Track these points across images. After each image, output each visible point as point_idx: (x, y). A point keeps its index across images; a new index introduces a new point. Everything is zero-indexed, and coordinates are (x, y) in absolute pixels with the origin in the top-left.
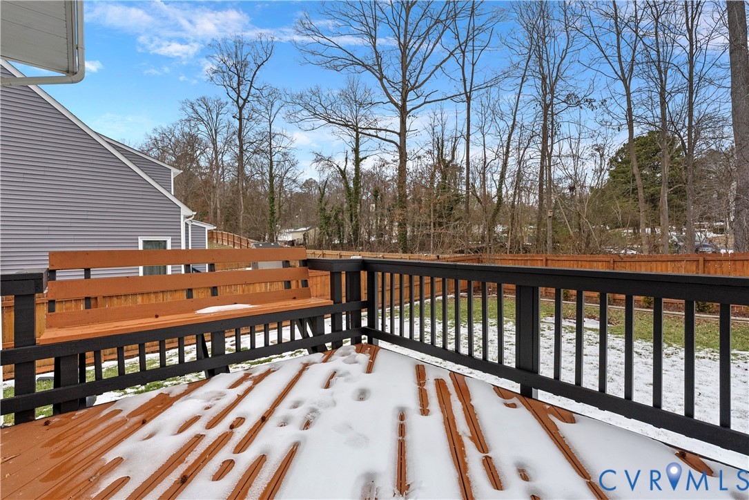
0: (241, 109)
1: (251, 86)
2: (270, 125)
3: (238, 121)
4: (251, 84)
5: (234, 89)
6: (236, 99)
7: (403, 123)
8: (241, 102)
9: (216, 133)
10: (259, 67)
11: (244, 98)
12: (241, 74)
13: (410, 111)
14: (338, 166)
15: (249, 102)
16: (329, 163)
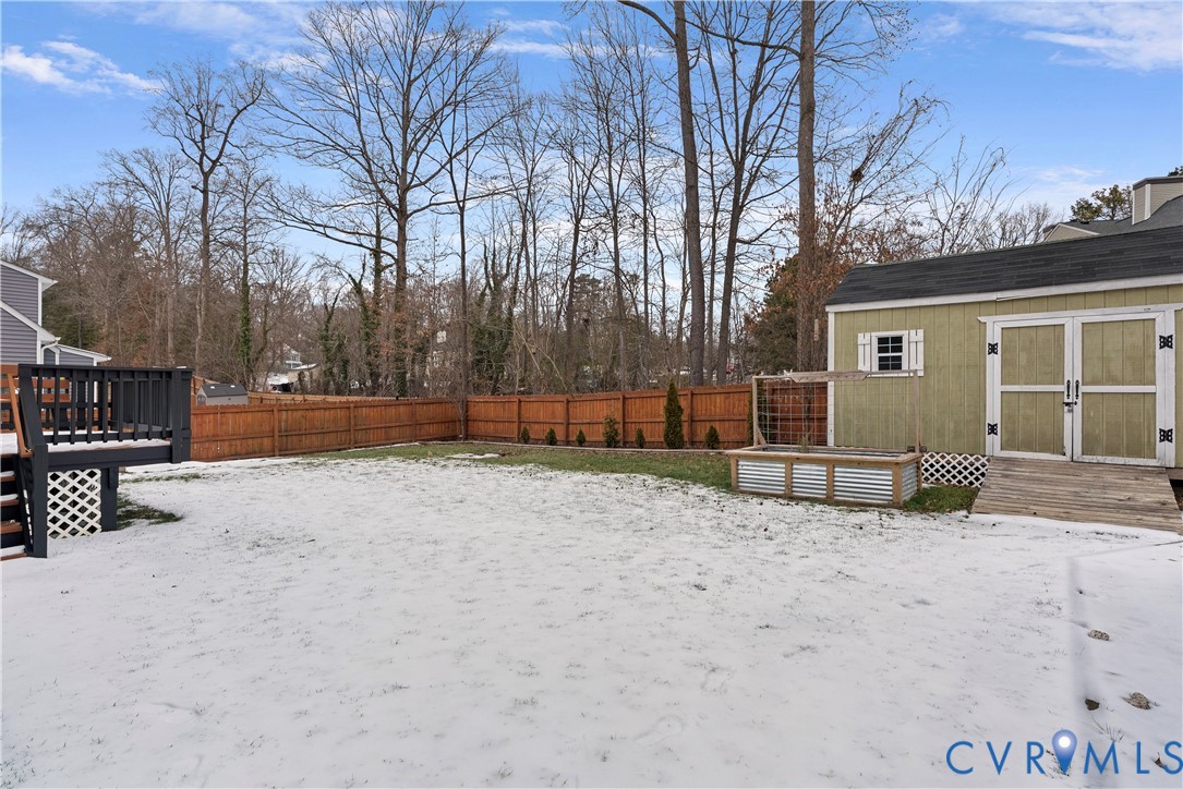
0: (206, 175)
1: (225, 141)
2: (245, 208)
3: (201, 195)
4: (226, 137)
5: (196, 143)
6: (198, 160)
7: (402, 229)
8: (207, 164)
9: (168, 209)
10: (239, 112)
11: (214, 159)
12: (209, 122)
13: (411, 214)
14: (350, 276)
15: (221, 165)
16: (337, 270)
